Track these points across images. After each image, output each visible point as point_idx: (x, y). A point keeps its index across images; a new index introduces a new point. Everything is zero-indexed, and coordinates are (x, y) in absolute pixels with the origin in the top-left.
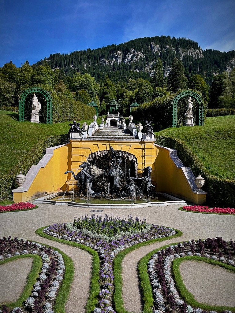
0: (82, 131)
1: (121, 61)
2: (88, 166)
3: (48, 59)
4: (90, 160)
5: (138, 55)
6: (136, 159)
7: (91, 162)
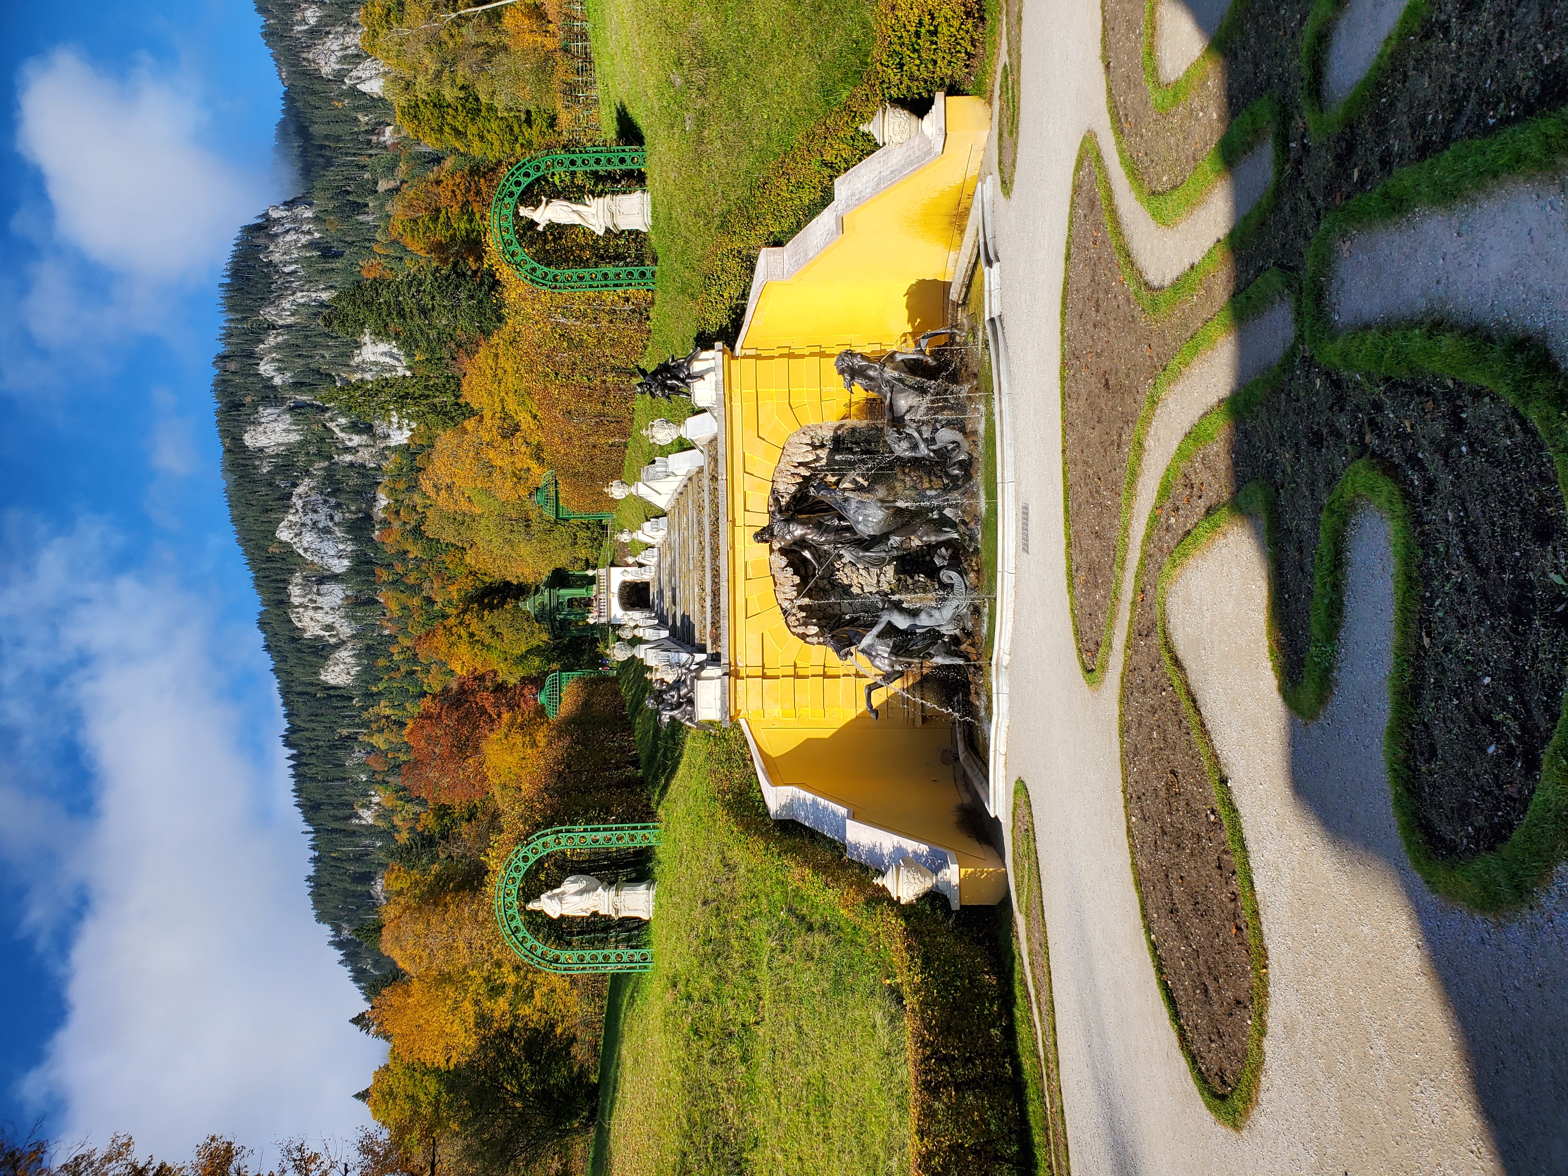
1: (336, 587)
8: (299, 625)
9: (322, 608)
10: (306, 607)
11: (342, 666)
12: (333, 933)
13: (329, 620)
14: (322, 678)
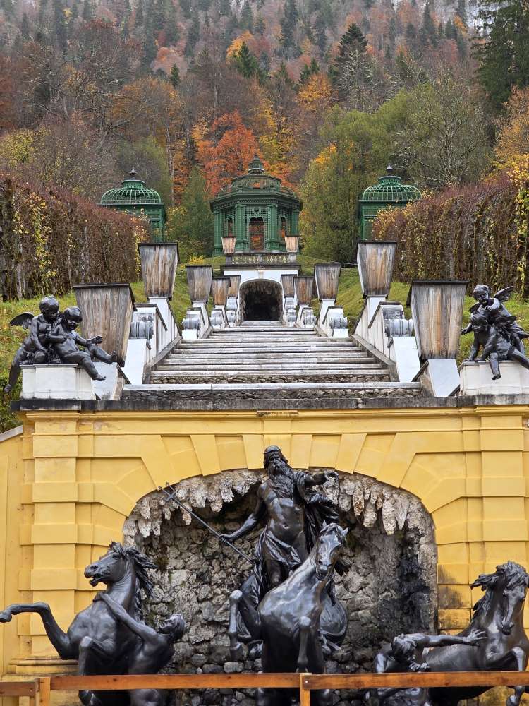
0: (95, 356)
2: (139, 568)
4: (146, 534)
6: (427, 516)
7: (148, 543)
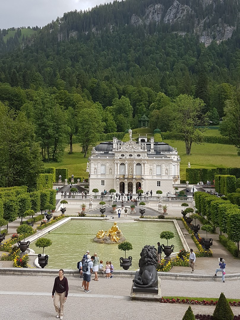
1: (160, 19)
3: (62, 19)
5: (183, 10)
8: (149, 7)
9: (153, 14)
10: (154, 9)
11: (136, 21)
12: (61, 18)
13: (150, 17)
14: (133, 15)
